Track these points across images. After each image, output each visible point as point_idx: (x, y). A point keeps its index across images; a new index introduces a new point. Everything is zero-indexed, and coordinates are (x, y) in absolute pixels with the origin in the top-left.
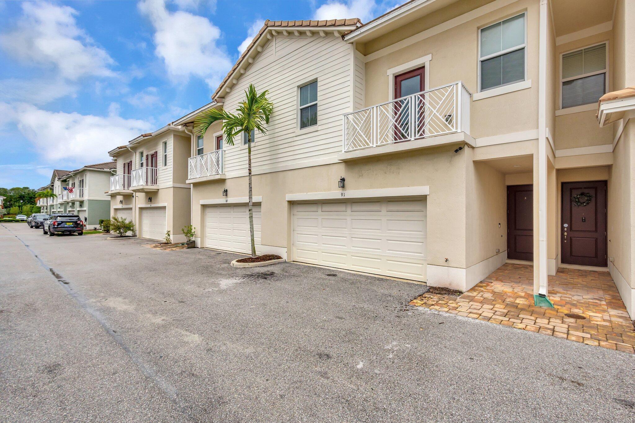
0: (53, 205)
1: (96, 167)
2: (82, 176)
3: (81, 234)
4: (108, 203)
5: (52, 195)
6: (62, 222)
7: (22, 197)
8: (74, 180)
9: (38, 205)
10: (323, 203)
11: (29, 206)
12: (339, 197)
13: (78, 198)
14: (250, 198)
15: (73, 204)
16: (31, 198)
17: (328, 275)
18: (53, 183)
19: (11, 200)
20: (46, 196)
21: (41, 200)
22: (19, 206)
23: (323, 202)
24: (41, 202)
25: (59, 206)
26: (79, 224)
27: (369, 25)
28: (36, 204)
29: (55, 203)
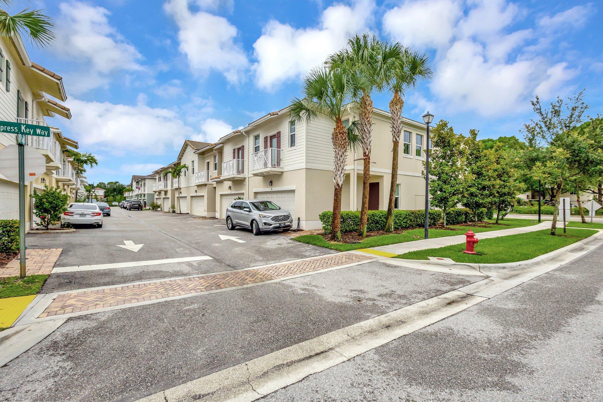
0: (132, 196)
1: (151, 176)
2: (145, 181)
3: (142, 210)
4: (154, 194)
5: (132, 190)
6: (134, 204)
7: (115, 190)
8: (141, 182)
9: (125, 196)
11: (119, 196)
13: (143, 192)
14: (179, 195)
15: (141, 195)
16: (120, 190)
18: (132, 183)
19: (108, 192)
20: (129, 191)
21: (126, 193)
22: (113, 196)
24: (126, 194)
25: (135, 196)
26: (141, 205)
28: (124, 195)
29: (133, 195)
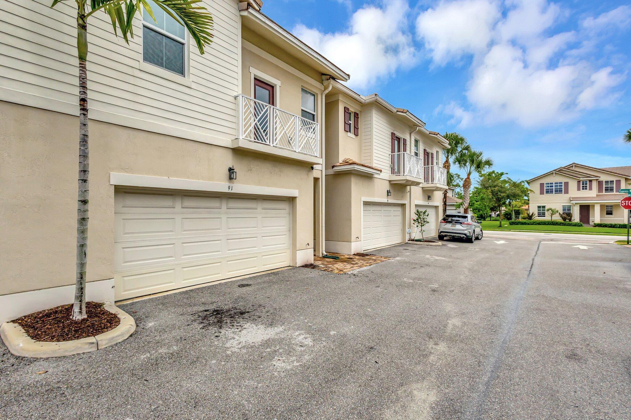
10: (185, 196)
12: (226, 190)
17: (248, 285)
23: (185, 194)
27: (273, 23)
